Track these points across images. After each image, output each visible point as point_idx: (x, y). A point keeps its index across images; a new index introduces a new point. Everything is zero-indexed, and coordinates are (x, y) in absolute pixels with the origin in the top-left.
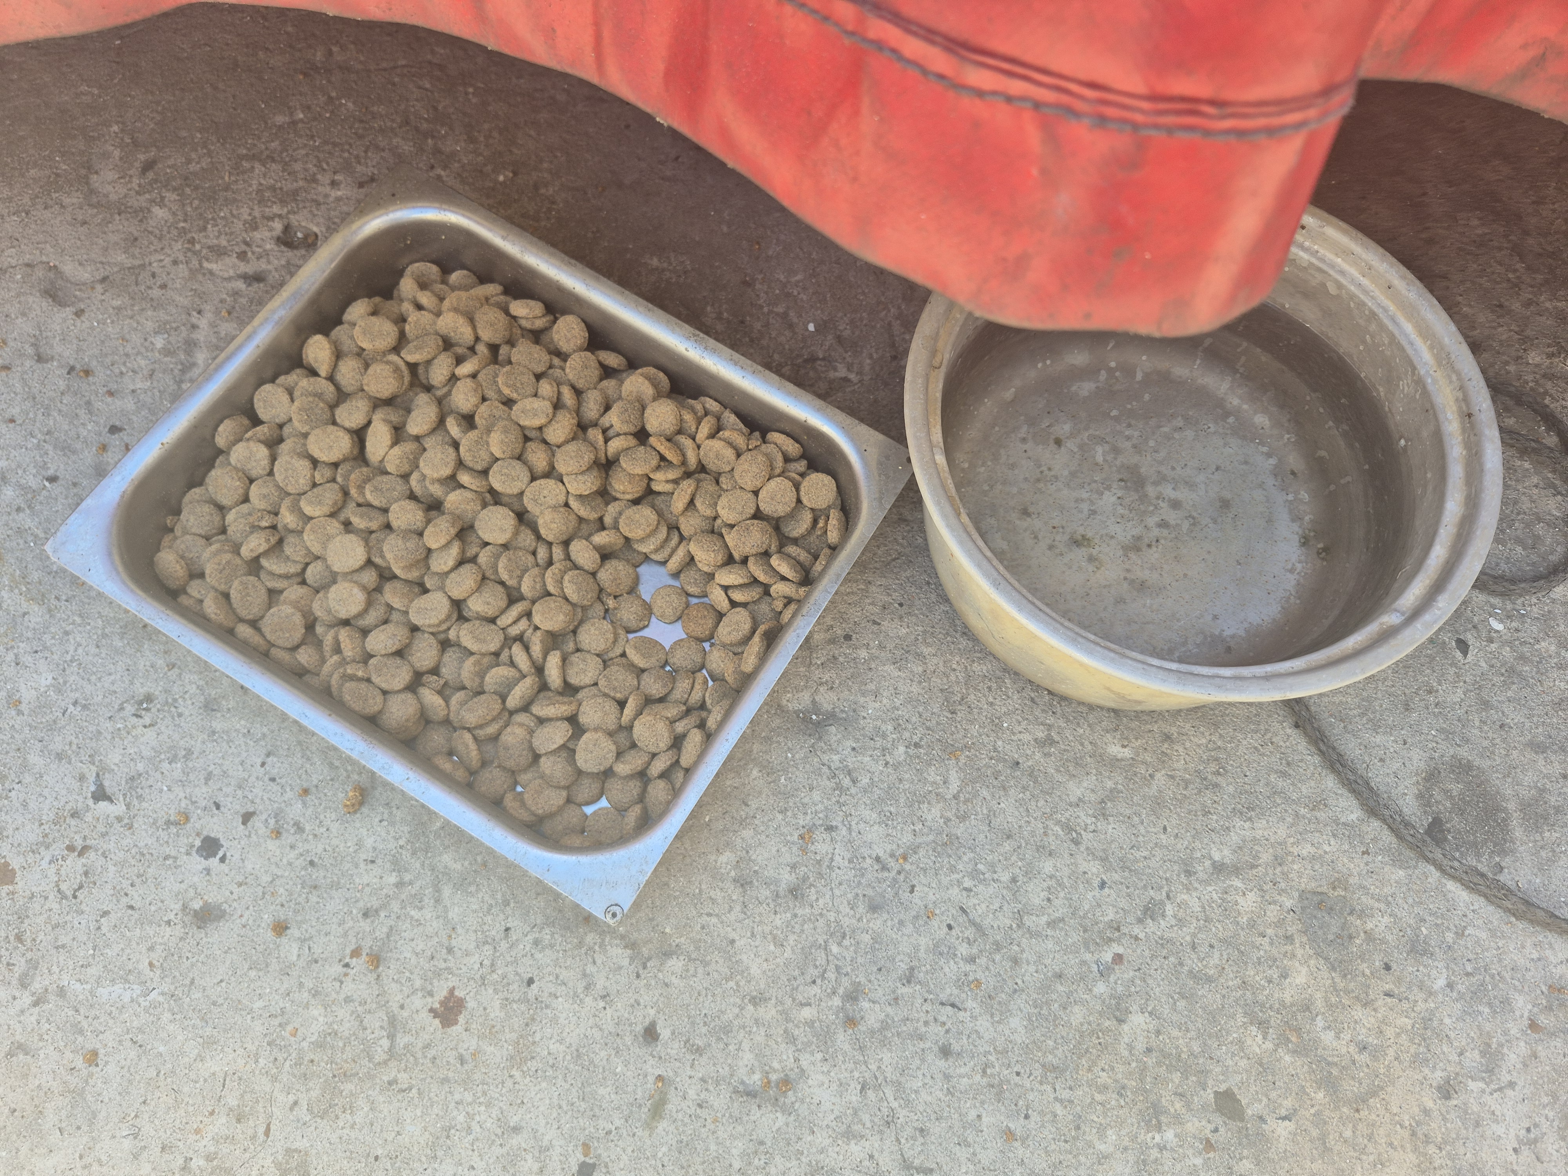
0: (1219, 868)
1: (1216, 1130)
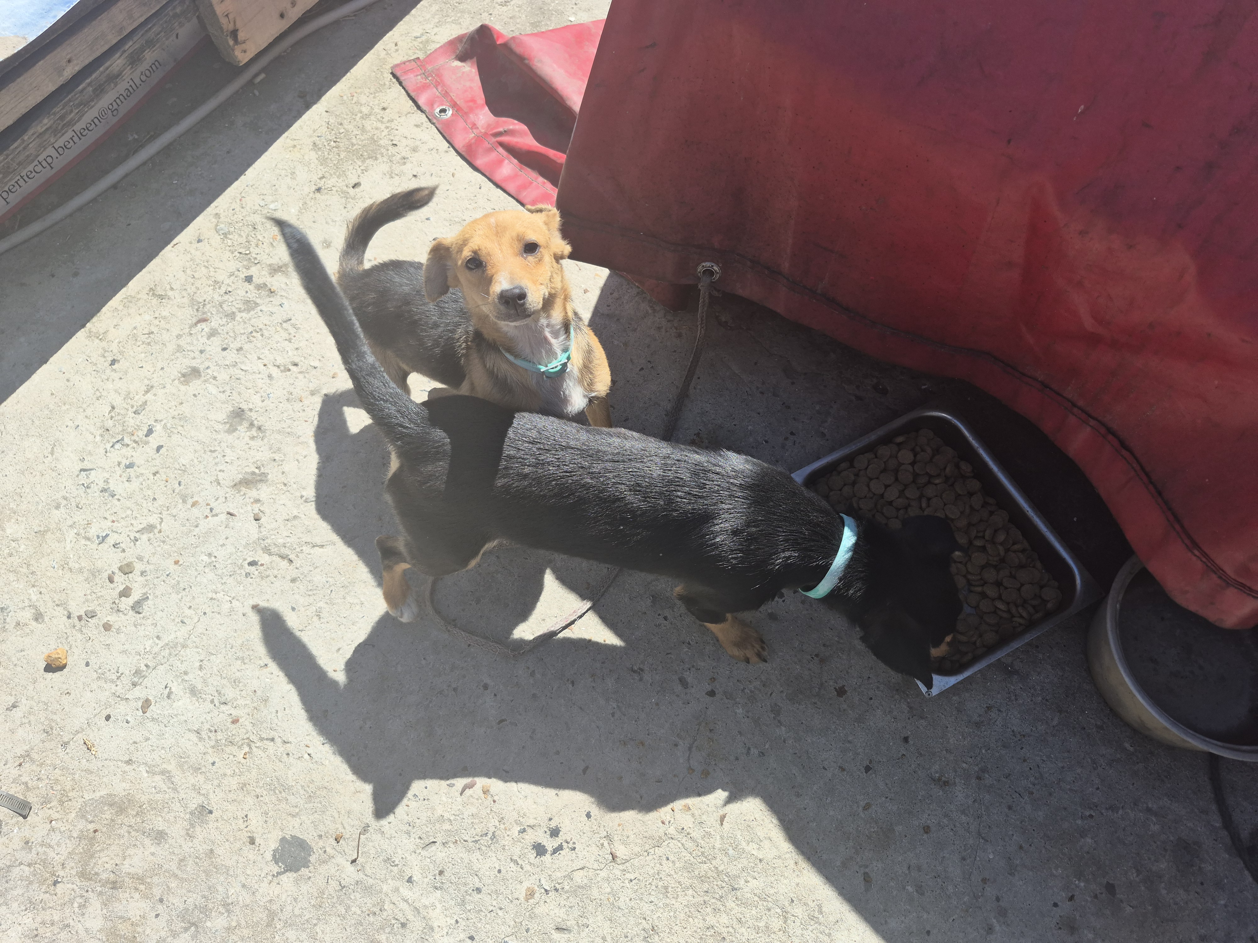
0: (1149, 810)
1: (1102, 893)
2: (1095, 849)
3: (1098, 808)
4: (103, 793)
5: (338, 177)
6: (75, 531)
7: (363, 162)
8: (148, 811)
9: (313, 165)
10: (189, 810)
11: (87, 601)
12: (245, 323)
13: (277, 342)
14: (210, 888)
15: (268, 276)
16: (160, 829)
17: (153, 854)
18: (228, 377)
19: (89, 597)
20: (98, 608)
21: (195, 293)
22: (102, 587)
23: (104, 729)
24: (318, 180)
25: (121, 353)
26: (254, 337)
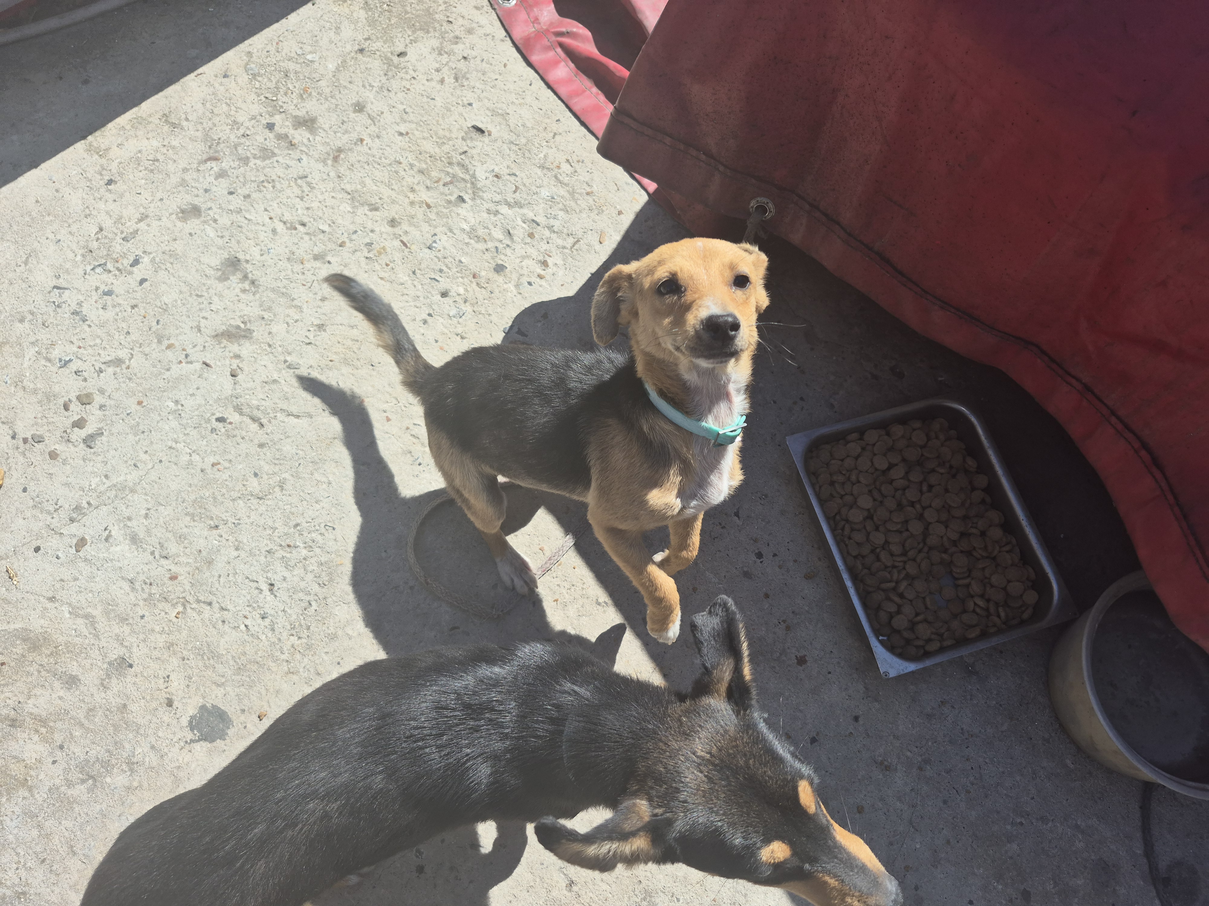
1: (1017, 899)
2: (1018, 856)
3: (1030, 817)
4: (17, 626)
5: (385, 42)
6: (37, 349)
7: (414, 32)
8: (63, 653)
9: (360, 24)
10: (107, 660)
11: (36, 424)
12: (258, 170)
13: (288, 197)
14: (116, 743)
15: (291, 128)
16: (74, 674)
17: (60, 698)
18: (230, 223)
19: (40, 421)
20: (47, 434)
21: (211, 129)
22: (56, 413)
23: (31, 561)
24: (363, 41)
25: (121, 174)
26: (265, 187)
